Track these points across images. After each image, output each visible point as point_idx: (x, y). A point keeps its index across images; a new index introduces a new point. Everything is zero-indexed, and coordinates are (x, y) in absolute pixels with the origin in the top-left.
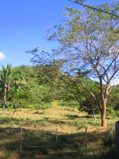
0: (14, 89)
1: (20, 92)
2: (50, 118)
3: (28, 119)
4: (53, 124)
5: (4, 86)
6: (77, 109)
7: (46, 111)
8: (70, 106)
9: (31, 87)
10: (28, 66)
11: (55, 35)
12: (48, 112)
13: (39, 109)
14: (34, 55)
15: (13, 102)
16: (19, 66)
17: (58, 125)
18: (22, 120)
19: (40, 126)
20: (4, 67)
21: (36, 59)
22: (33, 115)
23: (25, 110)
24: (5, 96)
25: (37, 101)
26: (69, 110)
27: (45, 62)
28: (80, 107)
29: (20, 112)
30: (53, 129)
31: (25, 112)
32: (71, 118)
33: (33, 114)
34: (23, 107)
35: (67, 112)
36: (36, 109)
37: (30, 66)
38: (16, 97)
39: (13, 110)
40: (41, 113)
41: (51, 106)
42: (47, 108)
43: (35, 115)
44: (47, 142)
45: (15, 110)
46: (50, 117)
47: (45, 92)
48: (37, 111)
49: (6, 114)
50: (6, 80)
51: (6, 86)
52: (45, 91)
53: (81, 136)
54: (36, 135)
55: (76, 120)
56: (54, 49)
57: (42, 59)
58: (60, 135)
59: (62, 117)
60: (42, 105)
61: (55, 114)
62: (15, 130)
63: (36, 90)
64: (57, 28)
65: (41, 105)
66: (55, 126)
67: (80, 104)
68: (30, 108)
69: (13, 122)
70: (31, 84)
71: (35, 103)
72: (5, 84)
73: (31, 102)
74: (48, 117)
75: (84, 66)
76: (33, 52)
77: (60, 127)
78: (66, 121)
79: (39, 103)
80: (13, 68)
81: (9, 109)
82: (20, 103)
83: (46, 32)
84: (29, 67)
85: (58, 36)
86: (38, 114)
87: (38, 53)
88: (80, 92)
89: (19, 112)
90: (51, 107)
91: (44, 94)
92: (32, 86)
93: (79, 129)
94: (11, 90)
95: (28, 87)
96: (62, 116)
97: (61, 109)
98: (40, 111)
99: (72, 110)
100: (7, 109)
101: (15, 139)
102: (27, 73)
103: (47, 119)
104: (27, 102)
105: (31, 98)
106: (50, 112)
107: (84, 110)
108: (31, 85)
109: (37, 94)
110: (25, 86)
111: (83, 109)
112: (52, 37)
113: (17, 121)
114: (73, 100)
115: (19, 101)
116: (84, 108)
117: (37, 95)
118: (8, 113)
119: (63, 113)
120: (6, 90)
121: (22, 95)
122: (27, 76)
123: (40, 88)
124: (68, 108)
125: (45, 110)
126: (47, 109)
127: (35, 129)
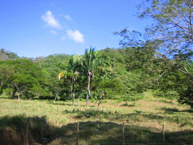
0: (98, 77)
1: (105, 80)
3: (117, 112)
4: (149, 119)
5: (87, 73)
6: (177, 100)
7: (137, 103)
8: (166, 97)
9: (118, 74)
10: (113, 49)
11: (148, 10)
12: (139, 104)
13: (128, 100)
14: (123, 37)
15: (97, 92)
17: (155, 120)
18: (110, 113)
19: (133, 121)
20: (87, 52)
21: (126, 41)
23: (111, 102)
24: (89, 86)
25: (125, 90)
26: (165, 102)
27: (136, 44)
28: (180, 98)
29: (106, 104)
30: (150, 124)
31: (111, 104)
32: (168, 112)
33: (120, 106)
34: (110, 98)
35: (163, 105)
36: (124, 100)
37: (115, 48)
38: (101, 87)
39: (98, 101)
40: (131, 106)
41: (143, 97)
42: (138, 99)
43: (124, 107)
44: (146, 140)
45: (100, 101)
46: (142, 110)
48: (126, 103)
49: (90, 106)
50: (89, 67)
51: (90, 73)
52: (135, 79)
53: (187, 134)
54: (131, 131)
55: (176, 114)
56: (147, 28)
57: (133, 41)
58: (160, 132)
59: (158, 111)
61: (148, 107)
62: (106, 125)
63: (124, 78)
65: (130, 96)
66: (152, 121)
67: (181, 95)
68: (117, 99)
69: (102, 115)
70: (117, 70)
71: (123, 94)
72: (88, 72)
73: (119, 92)
74: (140, 111)
75: (186, 47)
76: (122, 34)
77: (158, 123)
78: (163, 115)
79: (128, 93)
80: (97, 52)
81: (92, 100)
82: (105, 93)
83: (136, 7)
84: (115, 50)
85: (152, 11)
86: (127, 107)
87: (128, 34)
88: (180, 80)
89: (104, 103)
91: (133, 82)
92: (119, 73)
93: (183, 125)
94: (95, 78)
95: (113, 73)
96: (157, 109)
97: (155, 101)
98: (129, 103)
99: (170, 102)
100: (90, 101)
101: (108, 135)
102: (112, 57)
103: (139, 113)
104: (114, 92)
105: (118, 87)
106: (142, 104)
107: (186, 102)
109: (125, 82)
110: (110, 73)
111: (184, 101)
112: (145, 13)
113: (106, 115)
114: (172, 90)
115: (104, 91)
116: (185, 99)
117: (124, 83)
118: (92, 104)
119: (157, 105)
120: (89, 78)
121: (108, 84)
122: (112, 61)
123: (127, 74)
124: (165, 100)
125: (135, 102)
126: (137, 101)
127: (128, 124)
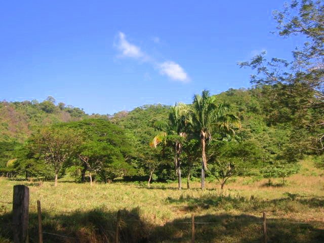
0: (218, 139)
1: (231, 143)
2: (300, 194)
3: (255, 197)
4: (310, 207)
5: (199, 134)
7: (288, 180)
9: (251, 132)
10: (241, 91)
11: (295, 22)
12: (293, 182)
13: (272, 176)
14: (256, 70)
15: (218, 165)
16: (222, 93)
17: (322, 209)
18: (242, 199)
19: (283, 212)
20: (197, 99)
22: (260, 189)
23: (243, 180)
24: (204, 155)
25: (266, 159)
27: (280, 81)
29: (235, 184)
30: (312, 216)
31: (243, 184)
33: (260, 187)
34: (240, 174)
36: (265, 177)
37: (244, 89)
38: (224, 155)
39: (221, 181)
40: (278, 185)
41: (299, 169)
42: (289, 173)
43: (265, 189)
45: (224, 180)
47: (283, 141)
48: (270, 181)
49: (207, 189)
50: (202, 123)
51: (204, 134)
52: (282, 139)
54: (279, 229)
56: (296, 51)
57: (274, 75)
60: (277, 167)
61: (309, 187)
62: (236, 219)
63: (262, 138)
64: (299, 7)
65: (275, 169)
66: (316, 211)
68: (253, 174)
69: (229, 204)
70: (249, 125)
71: (264, 165)
72: (201, 132)
73: (255, 163)
74: (294, 193)
76: (255, 64)
79: (271, 163)
80: (214, 98)
81: (211, 179)
82: (232, 166)
84: (244, 91)
85: (303, 23)
86: (271, 188)
87: (264, 64)
89: (232, 183)
90: (298, 171)
91: (279, 145)
92: (254, 130)
94: (213, 142)
95: (244, 132)
97: (321, 176)
98: (276, 181)
100: (207, 180)
101: (242, 236)
102: (240, 104)
103: (293, 197)
104: (247, 163)
105: (254, 154)
106: (298, 182)
108: (251, 128)
109: (266, 145)
110: (238, 131)
112: (290, 27)
113: (236, 202)
115: (231, 162)
117: (264, 147)
118: (210, 186)
120: (204, 143)
121: (236, 150)
122: (241, 110)
123: (268, 132)
125: (285, 178)
126: (289, 177)
127: (275, 217)
